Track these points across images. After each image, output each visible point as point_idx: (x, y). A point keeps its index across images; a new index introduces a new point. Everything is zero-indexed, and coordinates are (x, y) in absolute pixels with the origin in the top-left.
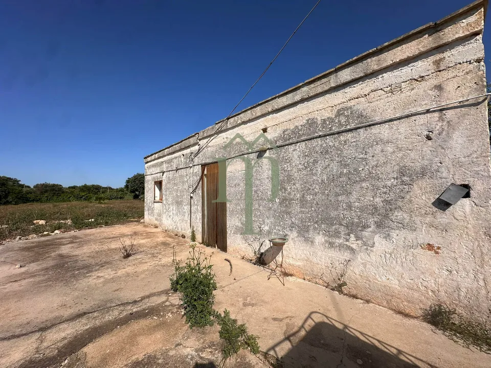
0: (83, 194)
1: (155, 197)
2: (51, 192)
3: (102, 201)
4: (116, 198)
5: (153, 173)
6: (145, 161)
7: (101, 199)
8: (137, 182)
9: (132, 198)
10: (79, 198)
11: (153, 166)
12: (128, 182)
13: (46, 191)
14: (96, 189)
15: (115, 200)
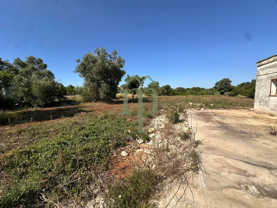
0: (194, 92)
1: (271, 92)
2: (181, 91)
3: (203, 95)
4: (210, 94)
5: (269, 73)
6: (258, 65)
7: (203, 94)
8: (223, 84)
9: (219, 94)
10: (192, 94)
11: (269, 67)
12: (217, 84)
13: (180, 91)
14: (199, 89)
15: (209, 95)
